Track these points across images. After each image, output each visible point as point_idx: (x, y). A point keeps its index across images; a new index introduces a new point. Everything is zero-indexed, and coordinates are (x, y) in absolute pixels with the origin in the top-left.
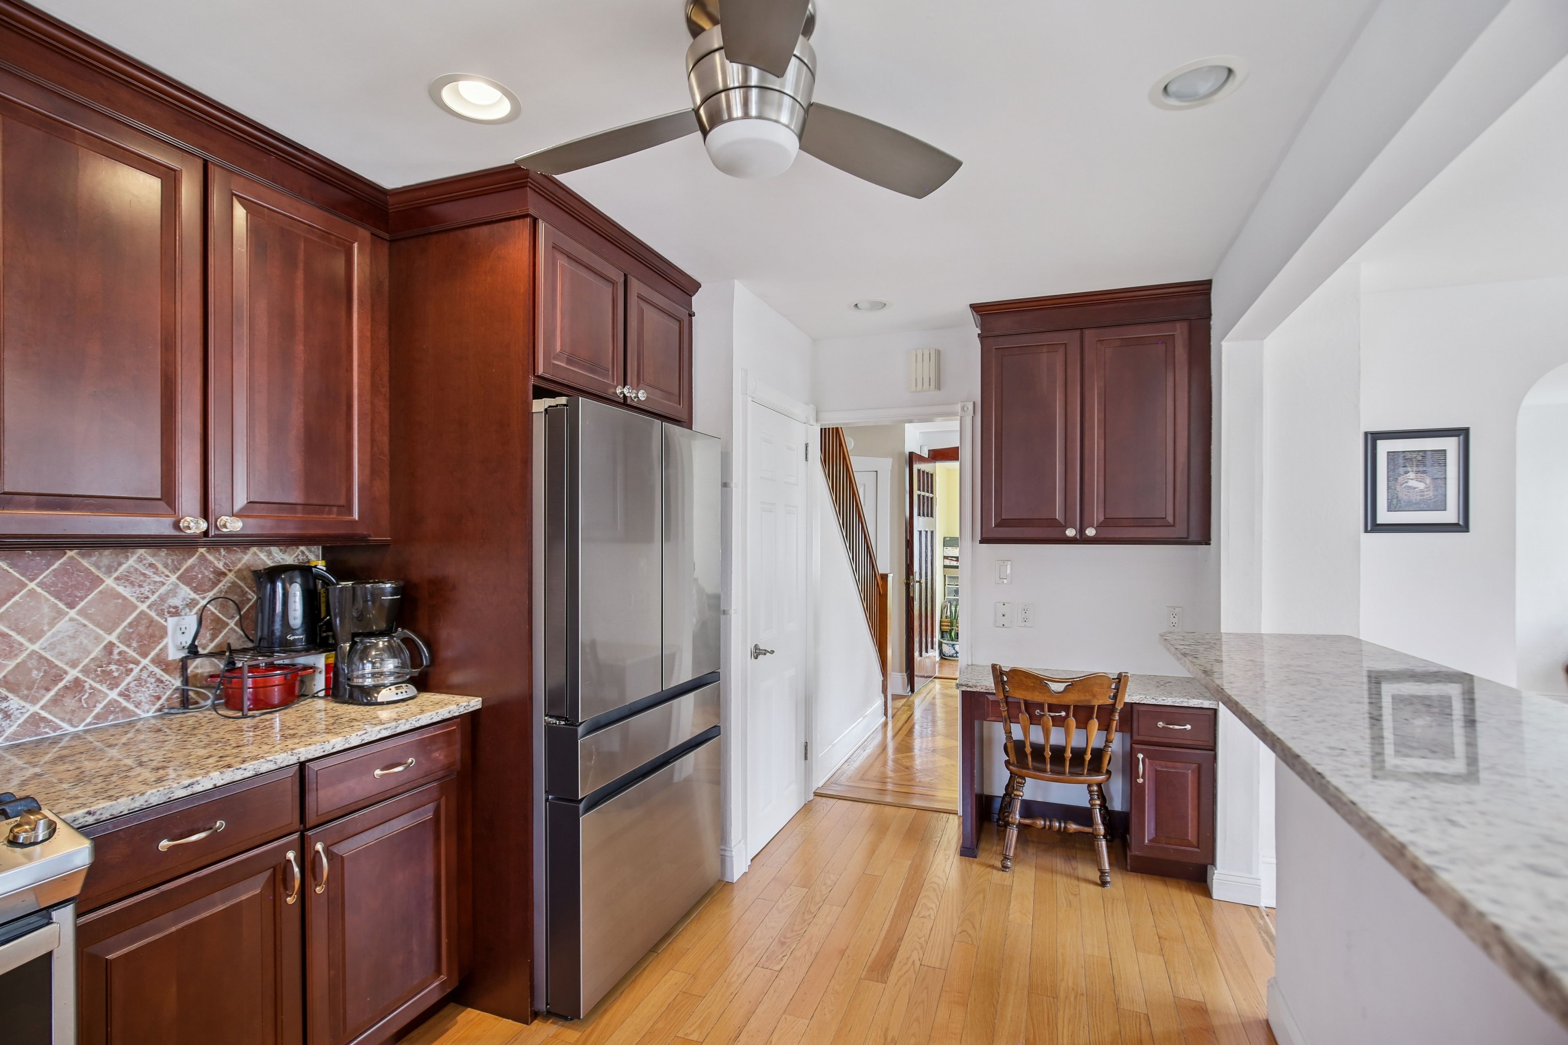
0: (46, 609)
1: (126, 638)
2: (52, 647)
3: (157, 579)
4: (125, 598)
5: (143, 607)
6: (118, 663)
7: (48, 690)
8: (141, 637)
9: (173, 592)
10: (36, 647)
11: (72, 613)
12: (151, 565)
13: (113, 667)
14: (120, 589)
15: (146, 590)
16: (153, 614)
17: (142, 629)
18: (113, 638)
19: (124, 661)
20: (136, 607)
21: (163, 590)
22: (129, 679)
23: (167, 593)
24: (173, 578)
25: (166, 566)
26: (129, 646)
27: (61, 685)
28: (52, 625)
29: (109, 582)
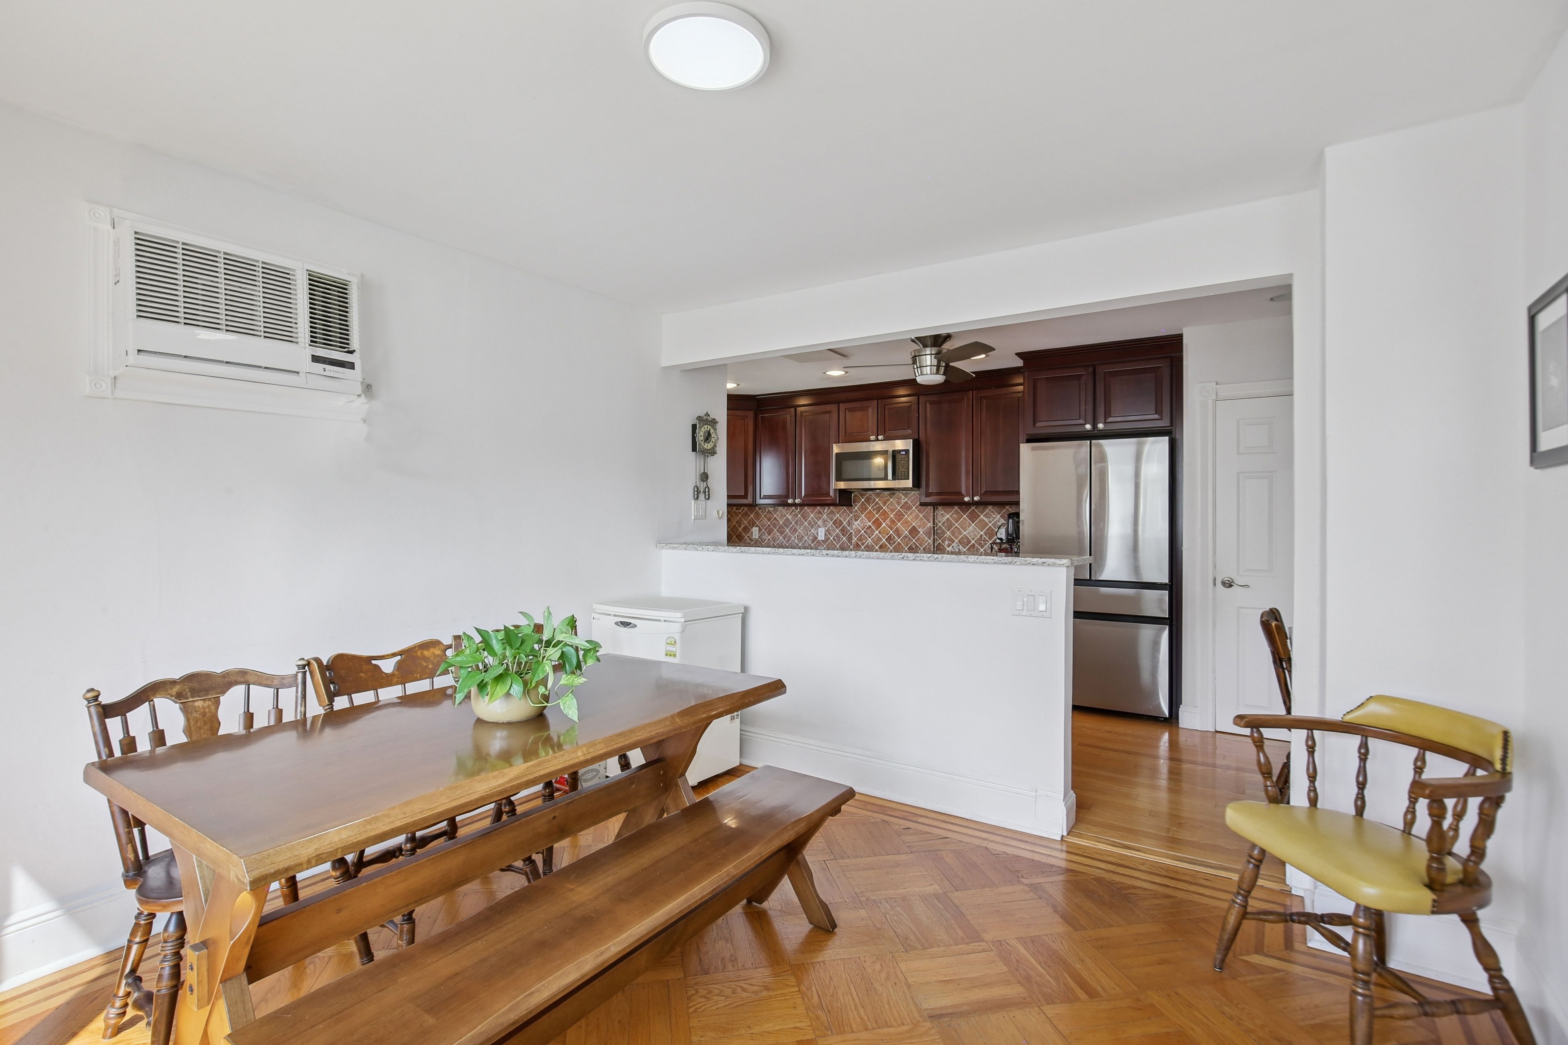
0: (967, 523)
1: (985, 534)
2: (968, 533)
3: (994, 516)
4: (985, 521)
5: (990, 525)
6: (983, 541)
7: (968, 545)
8: (990, 534)
9: (999, 521)
10: (965, 533)
11: (973, 525)
12: (993, 512)
13: (982, 542)
14: (984, 519)
15: (991, 519)
16: (993, 527)
17: (990, 532)
18: (982, 533)
19: (985, 540)
20: (988, 525)
21: (996, 519)
22: (986, 546)
23: (997, 521)
24: (999, 516)
25: (997, 512)
26: (986, 536)
27: (970, 544)
28: (969, 527)
29: (982, 516)
